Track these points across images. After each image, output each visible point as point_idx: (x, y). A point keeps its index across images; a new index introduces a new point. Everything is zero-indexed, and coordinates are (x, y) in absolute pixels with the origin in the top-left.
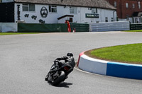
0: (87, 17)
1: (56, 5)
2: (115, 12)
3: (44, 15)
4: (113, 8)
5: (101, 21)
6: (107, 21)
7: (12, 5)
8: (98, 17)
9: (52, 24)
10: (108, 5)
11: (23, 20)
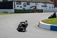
0: (42, 7)
1: (29, 2)
2: (53, 5)
3: (25, 6)
4: (52, 3)
5: (48, 8)
6: (50, 8)
7: (12, 2)
8: (47, 7)
9: (28, 10)
10: (51, 2)
11: (16, 8)
